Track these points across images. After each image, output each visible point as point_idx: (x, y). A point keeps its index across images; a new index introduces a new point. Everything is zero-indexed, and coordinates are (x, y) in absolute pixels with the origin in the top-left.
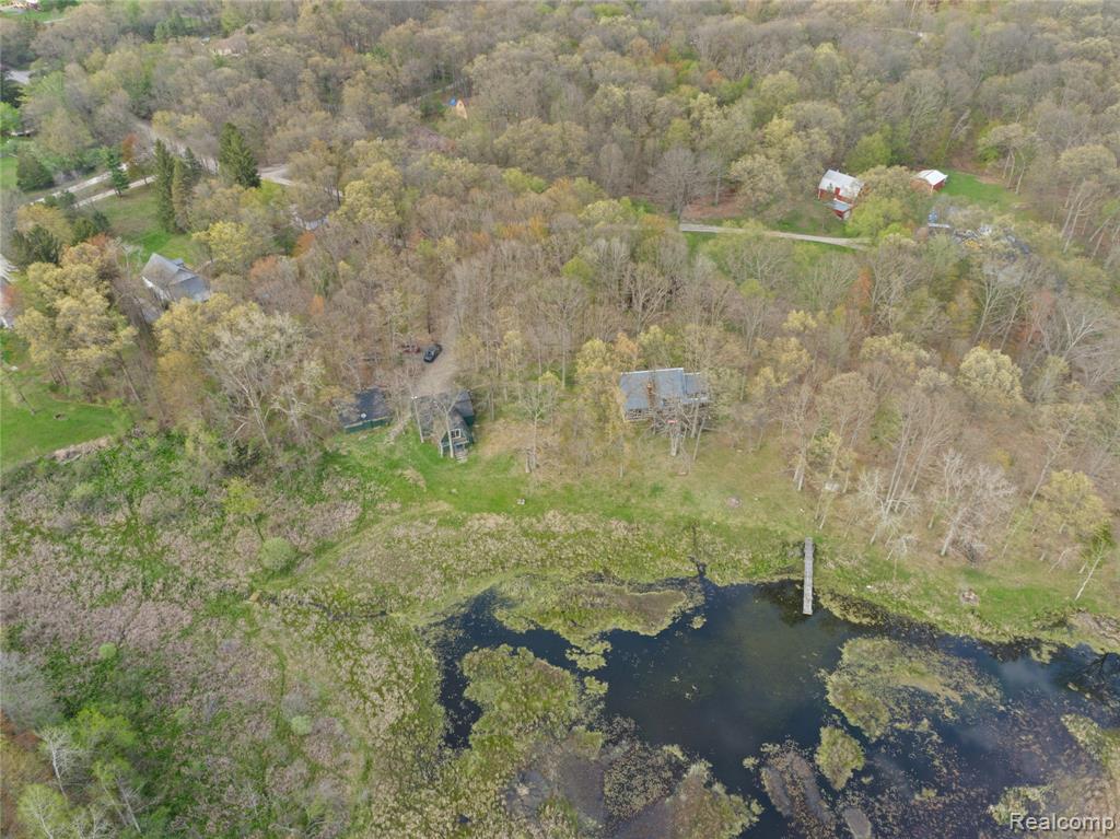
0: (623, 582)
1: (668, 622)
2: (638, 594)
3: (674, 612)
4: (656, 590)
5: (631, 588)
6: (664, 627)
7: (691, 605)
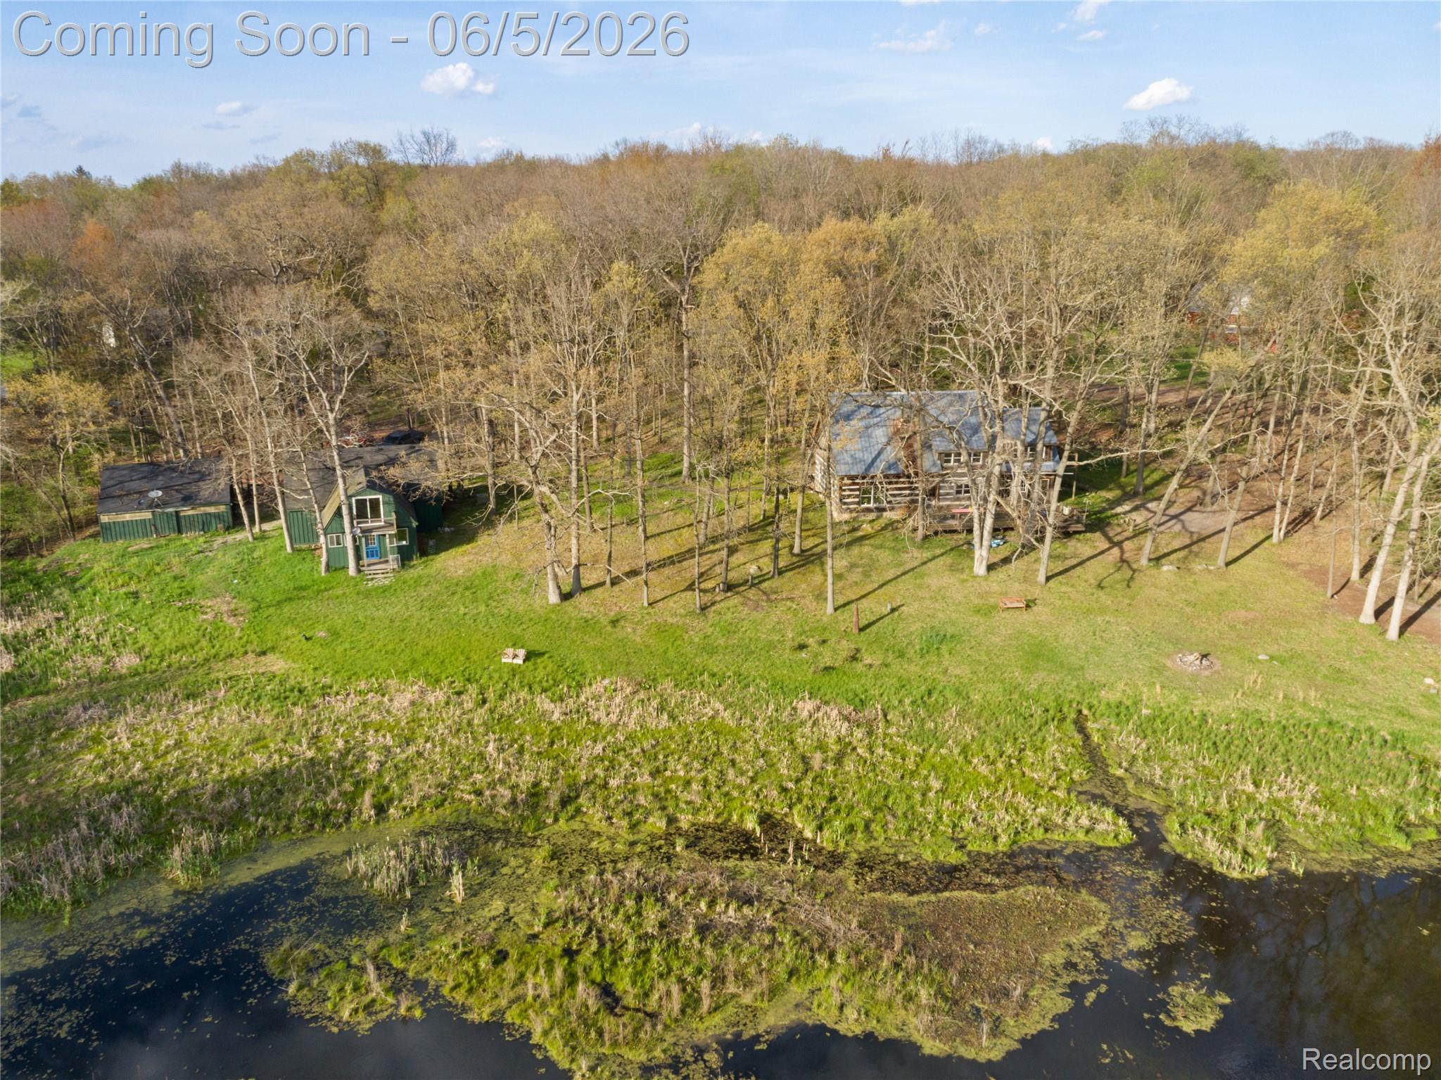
0: (836, 859)
1: (1052, 1003)
2: (898, 897)
3: (1070, 965)
4: (976, 886)
5: (870, 877)
6: (1036, 1022)
7: (1137, 941)
